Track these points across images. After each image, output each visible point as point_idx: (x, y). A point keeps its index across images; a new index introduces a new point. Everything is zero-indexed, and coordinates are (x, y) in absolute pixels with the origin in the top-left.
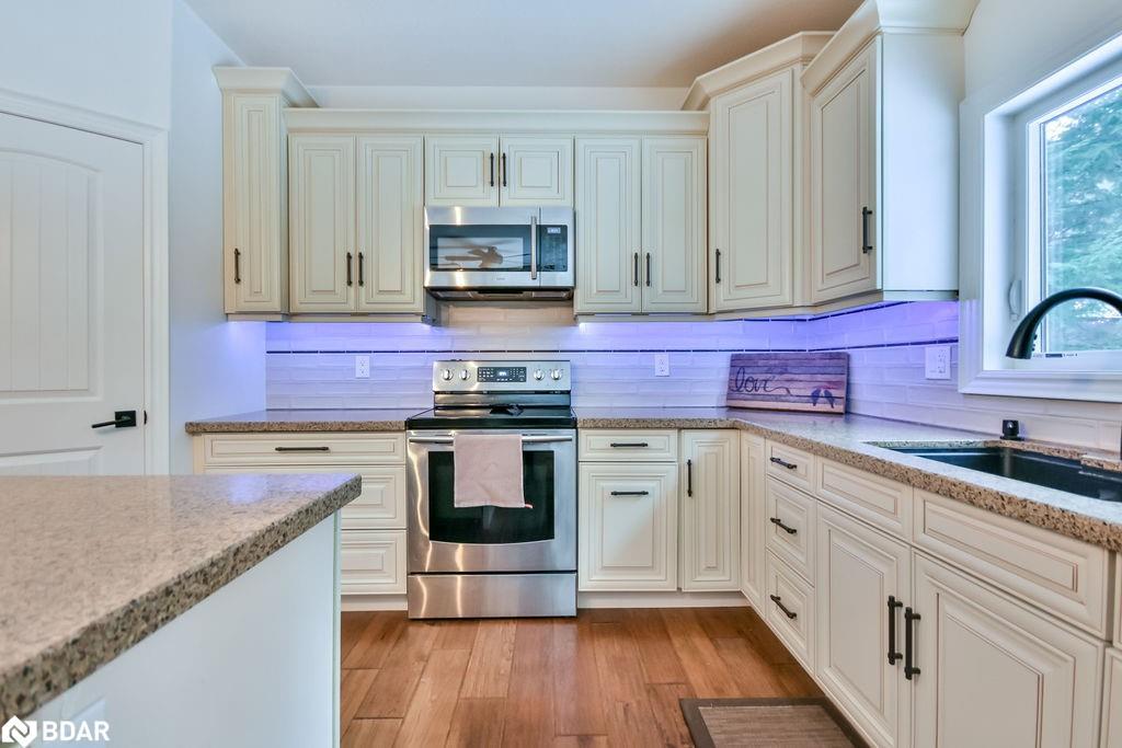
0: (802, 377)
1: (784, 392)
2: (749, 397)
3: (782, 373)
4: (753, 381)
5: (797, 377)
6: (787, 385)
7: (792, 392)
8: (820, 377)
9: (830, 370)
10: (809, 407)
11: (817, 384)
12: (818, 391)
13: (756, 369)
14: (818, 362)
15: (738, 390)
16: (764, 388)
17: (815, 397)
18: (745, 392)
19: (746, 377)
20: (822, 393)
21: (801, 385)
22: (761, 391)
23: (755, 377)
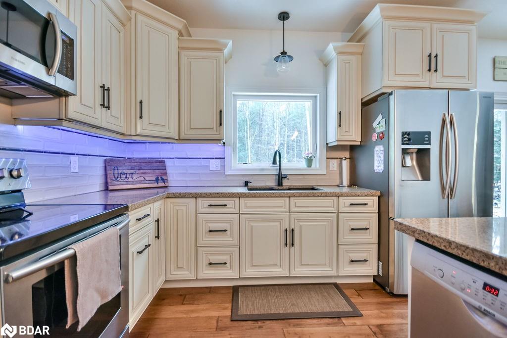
0: (149, 171)
1: (143, 179)
2: (125, 183)
3: (139, 170)
4: (124, 174)
5: (147, 171)
6: (143, 175)
7: (147, 179)
8: (157, 171)
9: (161, 168)
10: (155, 185)
11: (157, 174)
12: (158, 178)
13: (124, 168)
14: (155, 164)
15: (116, 179)
16: (132, 177)
17: (157, 180)
18: (121, 180)
19: (120, 172)
20: (160, 178)
21: (150, 175)
22: (130, 179)
23: (125, 172)
